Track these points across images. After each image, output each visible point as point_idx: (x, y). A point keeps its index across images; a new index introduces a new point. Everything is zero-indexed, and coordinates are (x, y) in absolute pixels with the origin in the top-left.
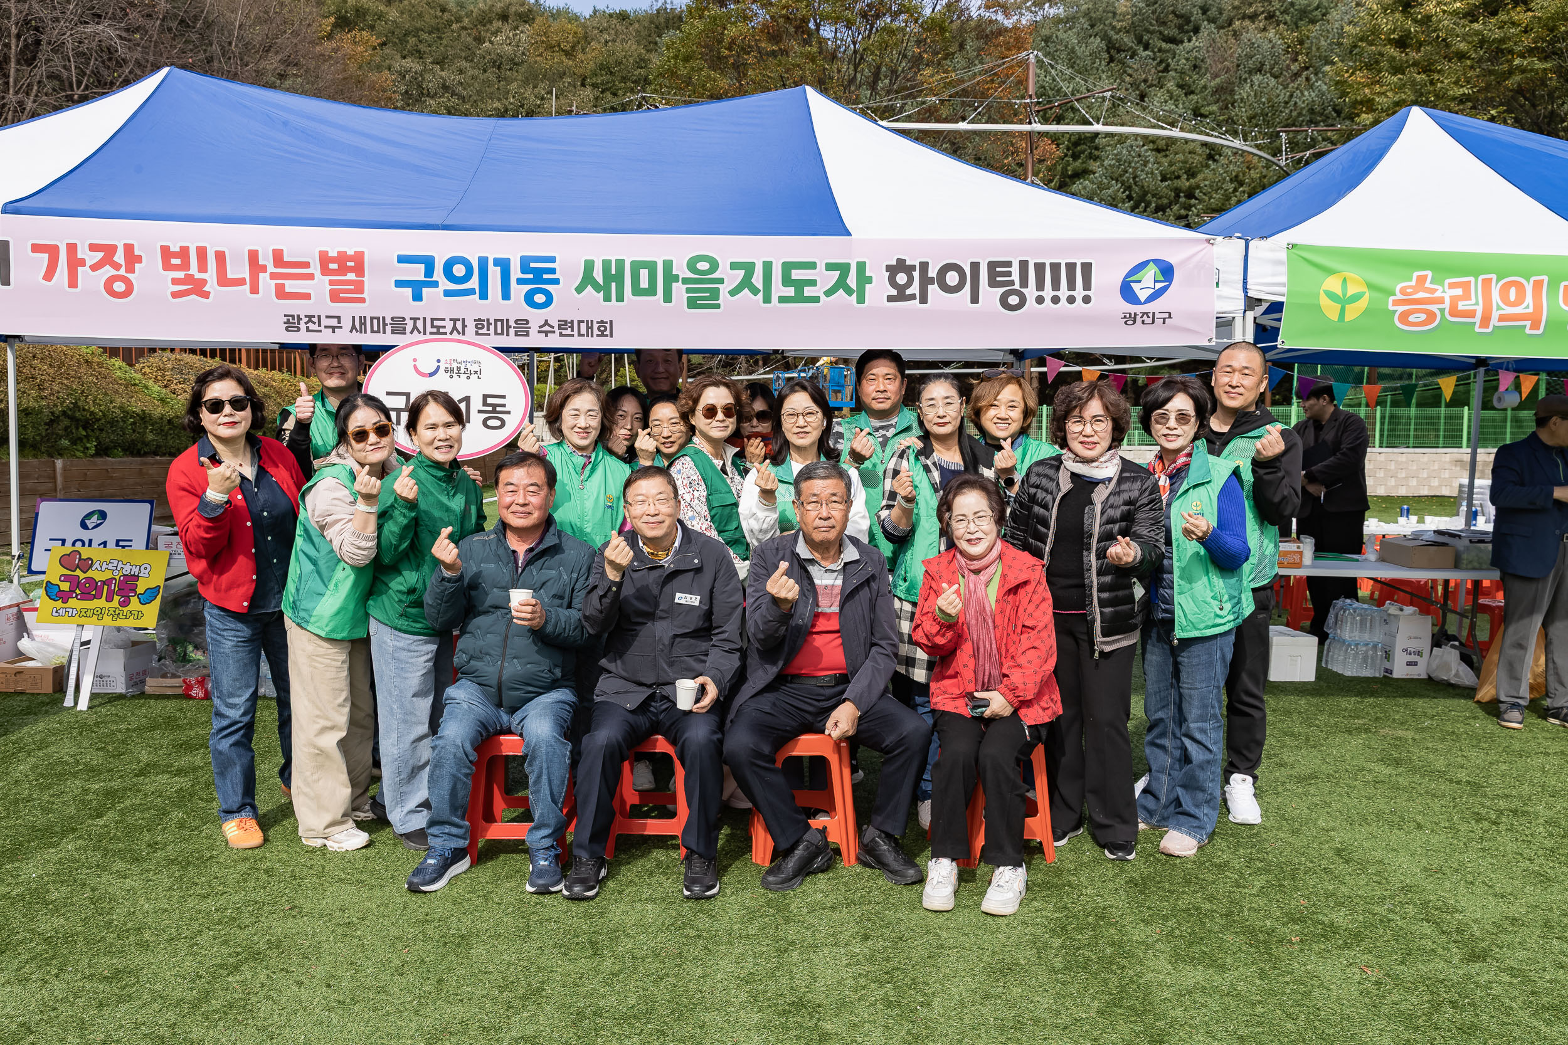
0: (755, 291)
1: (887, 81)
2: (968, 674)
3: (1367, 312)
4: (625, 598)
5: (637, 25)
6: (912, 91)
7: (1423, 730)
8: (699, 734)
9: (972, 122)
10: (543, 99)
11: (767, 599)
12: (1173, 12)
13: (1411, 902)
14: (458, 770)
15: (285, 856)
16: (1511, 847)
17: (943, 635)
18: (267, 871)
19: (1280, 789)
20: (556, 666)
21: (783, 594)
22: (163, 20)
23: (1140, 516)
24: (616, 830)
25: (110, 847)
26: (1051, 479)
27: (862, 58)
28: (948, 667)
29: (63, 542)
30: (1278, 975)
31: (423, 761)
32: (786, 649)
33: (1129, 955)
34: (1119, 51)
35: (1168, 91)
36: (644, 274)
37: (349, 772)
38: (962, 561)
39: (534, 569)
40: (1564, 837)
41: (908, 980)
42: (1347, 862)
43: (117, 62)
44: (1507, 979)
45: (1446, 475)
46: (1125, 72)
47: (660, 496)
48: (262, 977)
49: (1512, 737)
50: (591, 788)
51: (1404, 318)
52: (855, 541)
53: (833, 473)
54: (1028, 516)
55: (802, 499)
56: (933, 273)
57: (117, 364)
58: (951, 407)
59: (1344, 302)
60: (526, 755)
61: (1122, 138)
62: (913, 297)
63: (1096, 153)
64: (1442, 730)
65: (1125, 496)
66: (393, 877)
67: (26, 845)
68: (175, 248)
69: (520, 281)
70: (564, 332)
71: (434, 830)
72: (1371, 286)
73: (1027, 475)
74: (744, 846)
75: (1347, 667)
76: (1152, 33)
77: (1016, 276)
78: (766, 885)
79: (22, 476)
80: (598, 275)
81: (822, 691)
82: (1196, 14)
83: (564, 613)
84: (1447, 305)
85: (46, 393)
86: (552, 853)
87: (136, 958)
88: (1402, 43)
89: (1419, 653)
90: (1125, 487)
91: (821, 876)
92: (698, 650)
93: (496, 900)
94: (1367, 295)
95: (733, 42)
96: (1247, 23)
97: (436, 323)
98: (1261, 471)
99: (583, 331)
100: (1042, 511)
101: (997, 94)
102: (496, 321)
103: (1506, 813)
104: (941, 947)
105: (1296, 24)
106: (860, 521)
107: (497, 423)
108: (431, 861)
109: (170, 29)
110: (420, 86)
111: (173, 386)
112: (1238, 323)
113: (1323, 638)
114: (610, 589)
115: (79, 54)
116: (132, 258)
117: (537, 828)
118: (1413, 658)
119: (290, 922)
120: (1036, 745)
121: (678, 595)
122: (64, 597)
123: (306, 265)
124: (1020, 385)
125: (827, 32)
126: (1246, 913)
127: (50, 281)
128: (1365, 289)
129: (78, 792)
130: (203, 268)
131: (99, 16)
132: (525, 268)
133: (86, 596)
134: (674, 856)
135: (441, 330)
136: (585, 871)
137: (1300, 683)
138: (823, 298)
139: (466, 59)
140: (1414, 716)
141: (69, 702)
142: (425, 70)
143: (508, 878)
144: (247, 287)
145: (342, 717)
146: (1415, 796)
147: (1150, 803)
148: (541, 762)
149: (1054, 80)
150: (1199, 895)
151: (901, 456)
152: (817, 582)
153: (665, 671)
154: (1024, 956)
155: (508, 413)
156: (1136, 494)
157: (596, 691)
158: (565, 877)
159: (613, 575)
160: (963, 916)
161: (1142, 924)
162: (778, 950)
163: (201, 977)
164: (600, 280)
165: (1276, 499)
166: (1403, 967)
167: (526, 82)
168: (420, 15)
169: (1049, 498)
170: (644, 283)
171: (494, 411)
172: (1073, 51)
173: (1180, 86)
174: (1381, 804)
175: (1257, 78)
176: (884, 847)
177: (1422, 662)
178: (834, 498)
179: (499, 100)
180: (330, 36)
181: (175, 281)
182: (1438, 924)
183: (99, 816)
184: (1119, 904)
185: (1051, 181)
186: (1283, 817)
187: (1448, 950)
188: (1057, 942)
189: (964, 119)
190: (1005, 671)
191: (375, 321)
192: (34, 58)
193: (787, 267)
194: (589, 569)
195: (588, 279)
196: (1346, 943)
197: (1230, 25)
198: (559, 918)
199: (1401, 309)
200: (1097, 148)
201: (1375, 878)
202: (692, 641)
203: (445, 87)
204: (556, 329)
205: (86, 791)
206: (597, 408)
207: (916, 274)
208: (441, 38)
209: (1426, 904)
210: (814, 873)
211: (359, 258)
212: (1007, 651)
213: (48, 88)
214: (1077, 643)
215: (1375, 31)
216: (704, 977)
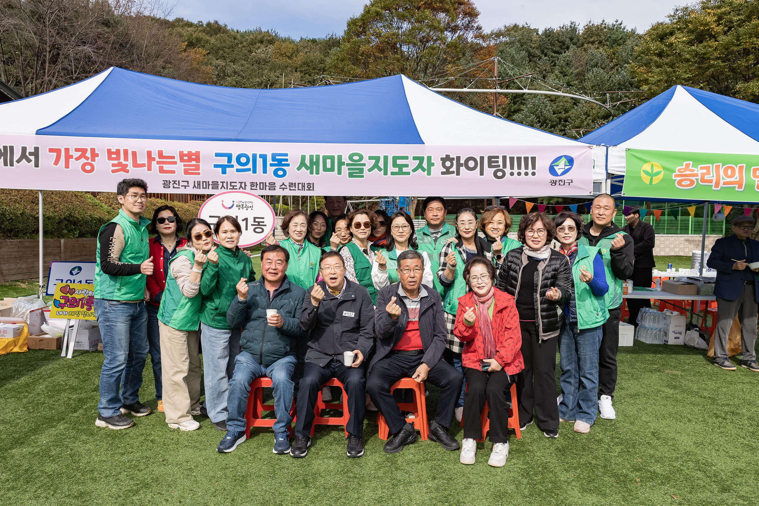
0: (380, 170)
1: (431, 70)
2: (481, 351)
3: (662, 180)
4: (320, 313)
5: (320, 45)
6: (443, 75)
7: (685, 371)
8: (355, 378)
9: (469, 88)
10: (278, 77)
11: (386, 314)
12: (557, 40)
13: (690, 460)
14: (242, 396)
15: (160, 433)
16: (734, 431)
17: (468, 332)
18: (152, 441)
19: (623, 401)
20: (287, 345)
21: (393, 312)
22: (112, 44)
23: (560, 276)
24: (315, 423)
25: (80, 427)
26: (518, 259)
27: (420, 60)
28: (470, 347)
29: (62, 281)
30: (632, 499)
31: (224, 389)
32: (394, 339)
33: (559, 488)
34: (534, 57)
35: (556, 75)
36: (329, 161)
37: (190, 393)
38: (476, 297)
39: (277, 300)
40: (757, 426)
41: (455, 501)
42: (658, 439)
43: (92, 62)
44: (741, 502)
45: (682, 246)
46: (536, 66)
47: (337, 265)
48: (149, 497)
49: (726, 374)
50: (304, 403)
51: (680, 183)
52: (426, 287)
53: (416, 256)
54: (508, 276)
55: (401, 268)
56: (462, 161)
57: (89, 196)
58: (472, 225)
59: (652, 175)
60: (273, 388)
61: (536, 95)
62: (453, 172)
63: (524, 102)
64: (694, 371)
65: (553, 267)
66: (210, 444)
67: (41, 426)
68: (113, 150)
69: (271, 165)
70: (291, 188)
71: (230, 423)
72: (664, 168)
73: (507, 256)
74: (375, 430)
75: (647, 339)
76: (548, 49)
77: (501, 163)
78: (385, 450)
79: (45, 247)
80: (307, 162)
81: (411, 358)
82: (568, 41)
83: (291, 319)
84: (699, 177)
85: (57, 209)
86: (285, 434)
87: (90, 486)
88: (660, 55)
89: (680, 333)
90: (553, 262)
91: (411, 445)
92: (353, 338)
93: (259, 457)
94: (663, 173)
95: (363, 53)
96: (590, 45)
97: (232, 184)
98: (615, 255)
99: (300, 188)
100: (514, 274)
101: (481, 76)
102: (260, 183)
103: (729, 413)
104: (470, 483)
105: (612, 46)
106: (428, 276)
107: (260, 230)
108: (228, 438)
109: (115, 48)
110: (224, 72)
111: (113, 206)
112: (603, 185)
113: (636, 325)
114: (313, 310)
115: (75, 59)
116: (94, 155)
117: (278, 422)
118: (677, 335)
119: (162, 468)
120: (512, 384)
121: (344, 312)
122: (62, 306)
123: (173, 157)
124: (504, 213)
125: (405, 48)
126: (613, 466)
127: (57, 165)
128: (662, 170)
129: (66, 399)
130: (126, 159)
131: (85, 43)
132: (274, 159)
133: (72, 306)
134: (342, 435)
135: (235, 187)
136: (301, 444)
137: (626, 347)
138: (411, 172)
139: (244, 60)
140: (680, 364)
141: (63, 354)
142: (226, 65)
143: (265, 445)
144: (146, 168)
145: (185, 367)
146: (686, 405)
147: (564, 409)
148: (280, 391)
149: (505, 70)
150: (590, 456)
151: (448, 246)
152: (408, 307)
153: (338, 349)
154: (511, 488)
155: (265, 225)
156: (558, 266)
157: (306, 357)
158: (291, 445)
159: (314, 303)
160: (480, 467)
161: (565, 472)
162: (393, 485)
163: (120, 497)
164: (308, 164)
165: (622, 268)
166: (691, 495)
167: (271, 70)
168: (225, 41)
169: (517, 267)
170: (329, 166)
171: (259, 225)
172: (513, 57)
173: (561, 73)
174: (670, 408)
175: (595, 69)
176: (441, 432)
177: (682, 337)
178: (417, 268)
179: (259, 78)
180: (185, 50)
181: (113, 165)
182: (705, 472)
183: (75, 412)
184: (553, 461)
185: (504, 114)
186: (625, 415)
187: (711, 486)
188: (525, 481)
189: (465, 87)
190: (497, 349)
191: (204, 183)
192: (56, 61)
193: (395, 159)
194: (303, 299)
195: (303, 164)
196: (662, 482)
197: (582, 46)
198: (288, 467)
199: (678, 179)
200: (524, 100)
201: (672, 448)
202: (351, 334)
203: (235, 72)
204: (288, 187)
205: (69, 399)
206: (305, 222)
207: (455, 162)
208: (234, 51)
209: (698, 461)
210: (408, 444)
211: (197, 154)
212: (498, 340)
213: (62, 74)
214: (531, 335)
215: (648, 49)
216: (358, 499)
